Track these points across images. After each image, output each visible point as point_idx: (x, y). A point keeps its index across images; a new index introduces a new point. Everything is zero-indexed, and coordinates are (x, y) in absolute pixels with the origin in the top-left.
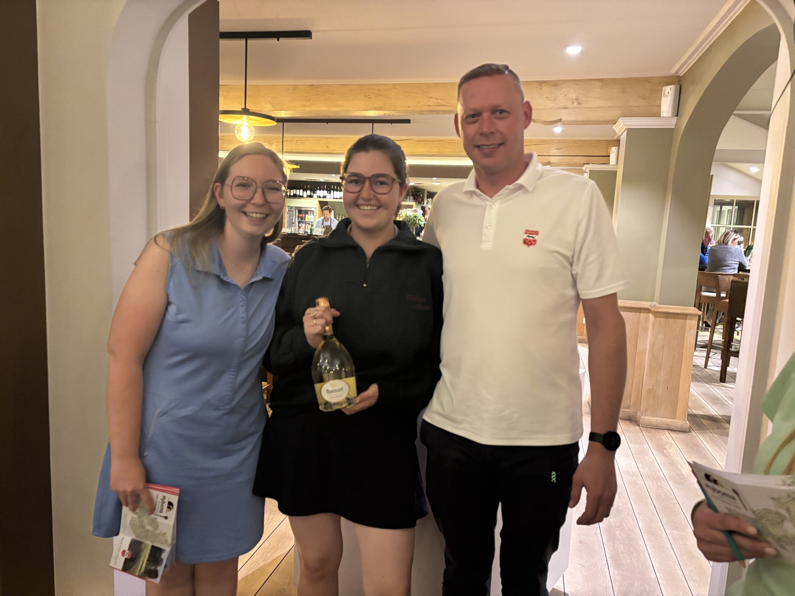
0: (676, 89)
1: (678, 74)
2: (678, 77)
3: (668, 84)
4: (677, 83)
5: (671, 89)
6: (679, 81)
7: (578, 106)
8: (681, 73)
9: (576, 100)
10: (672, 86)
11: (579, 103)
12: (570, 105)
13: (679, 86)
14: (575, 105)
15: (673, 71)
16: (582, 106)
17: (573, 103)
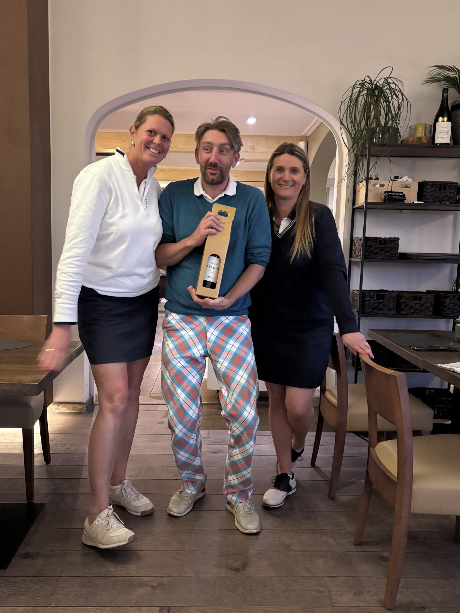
0: (306, 143)
1: (307, 135)
2: (306, 137)
3: (301, 140)
4: (306, 140)
5: (304, 144)
6: (307, 139)
7: (254, 151)
8: (308, 135)
9: (252, 147)
10: (304, 142)
11: (254, 149)
12: (249, 150)
13: (307, 142)
14: (251, 150)
15: (303, 134)
16: (255, 151)
17: (250, 149)
